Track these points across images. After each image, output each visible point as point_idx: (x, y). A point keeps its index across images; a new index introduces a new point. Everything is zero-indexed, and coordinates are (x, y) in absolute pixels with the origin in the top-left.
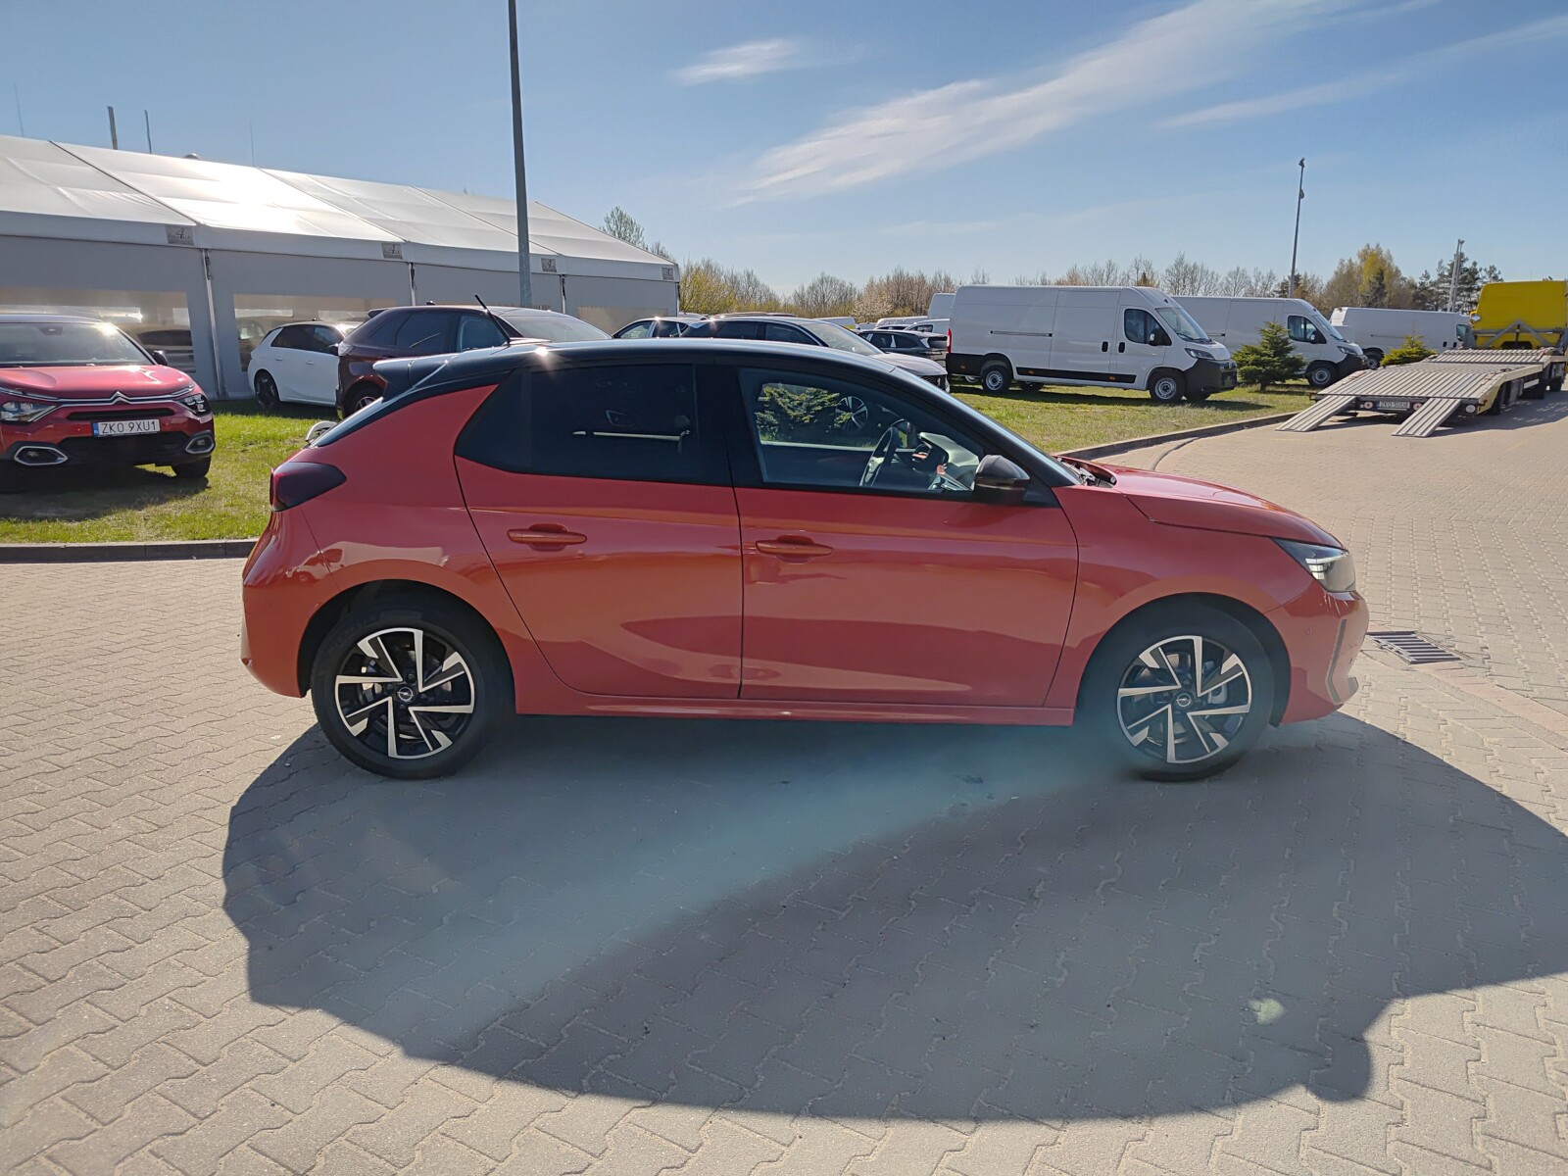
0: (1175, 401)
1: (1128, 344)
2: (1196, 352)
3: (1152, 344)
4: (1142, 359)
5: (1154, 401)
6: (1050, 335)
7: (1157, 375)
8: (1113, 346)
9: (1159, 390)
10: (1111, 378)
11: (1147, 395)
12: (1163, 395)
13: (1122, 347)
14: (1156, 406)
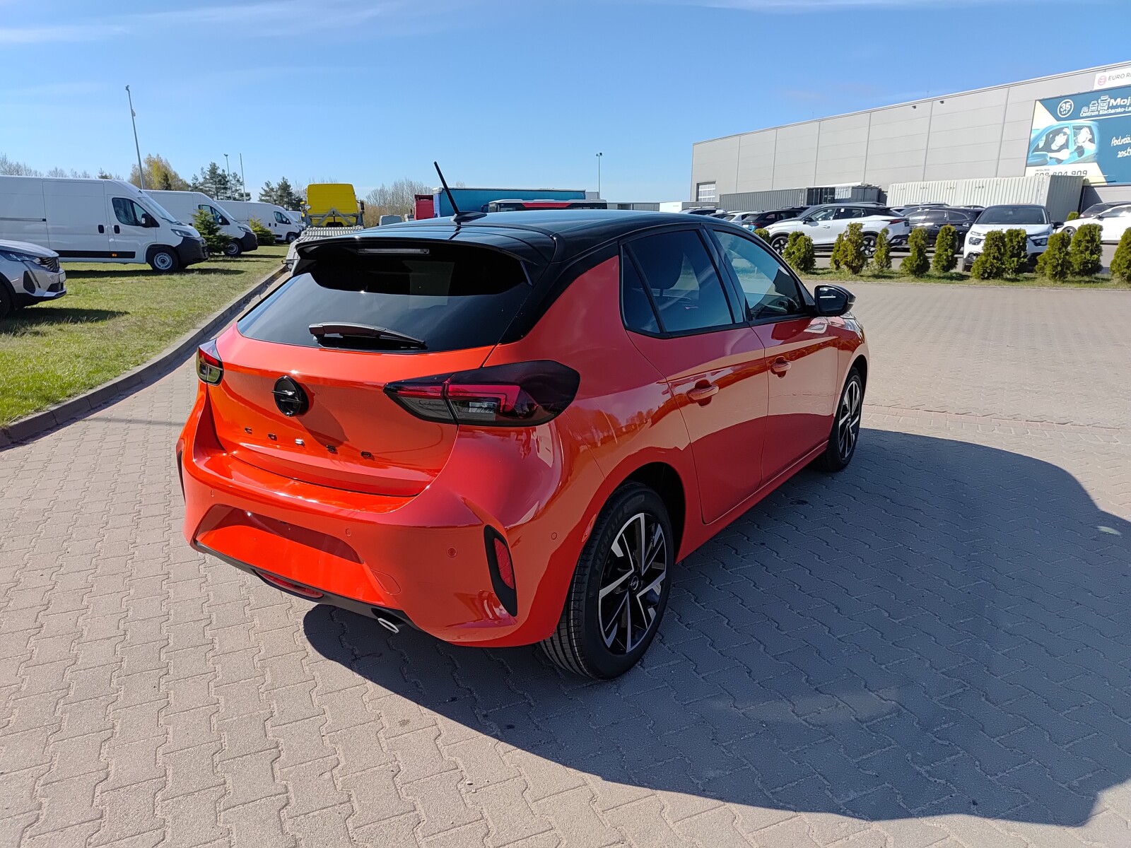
0: (170, 271)
1: (122, 227)
2: (180, 232)
3: (144, 226)
4: (137, 239)
5: (156, 272)
6: (44, 220)
7: (153, 252)
8: (109, 228)
9: (157, 262)
10: (113, 255)
11: (148, 267)
12: (162, 267)
13: (117, 230)
14: (155, 275)
